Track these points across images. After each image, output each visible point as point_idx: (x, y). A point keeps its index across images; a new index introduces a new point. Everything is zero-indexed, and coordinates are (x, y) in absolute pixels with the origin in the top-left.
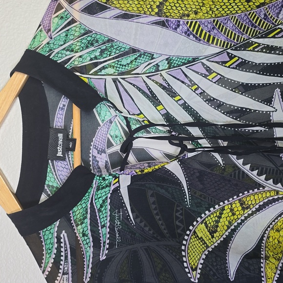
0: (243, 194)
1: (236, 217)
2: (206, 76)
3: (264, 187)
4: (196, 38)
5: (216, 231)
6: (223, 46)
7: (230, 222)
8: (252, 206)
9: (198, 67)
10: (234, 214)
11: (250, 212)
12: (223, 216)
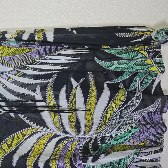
0: (23, 130)
1: (20, 140)
2: (7, 80)
3: (32, 127)
4: (2, 64)
5: (11, 146)
6: (14, 68)
7: (17, 142)
8: (26, 135)
9: (4, 76)
10: (19, 139)
11: (26, 138)
12: (14, 140)
